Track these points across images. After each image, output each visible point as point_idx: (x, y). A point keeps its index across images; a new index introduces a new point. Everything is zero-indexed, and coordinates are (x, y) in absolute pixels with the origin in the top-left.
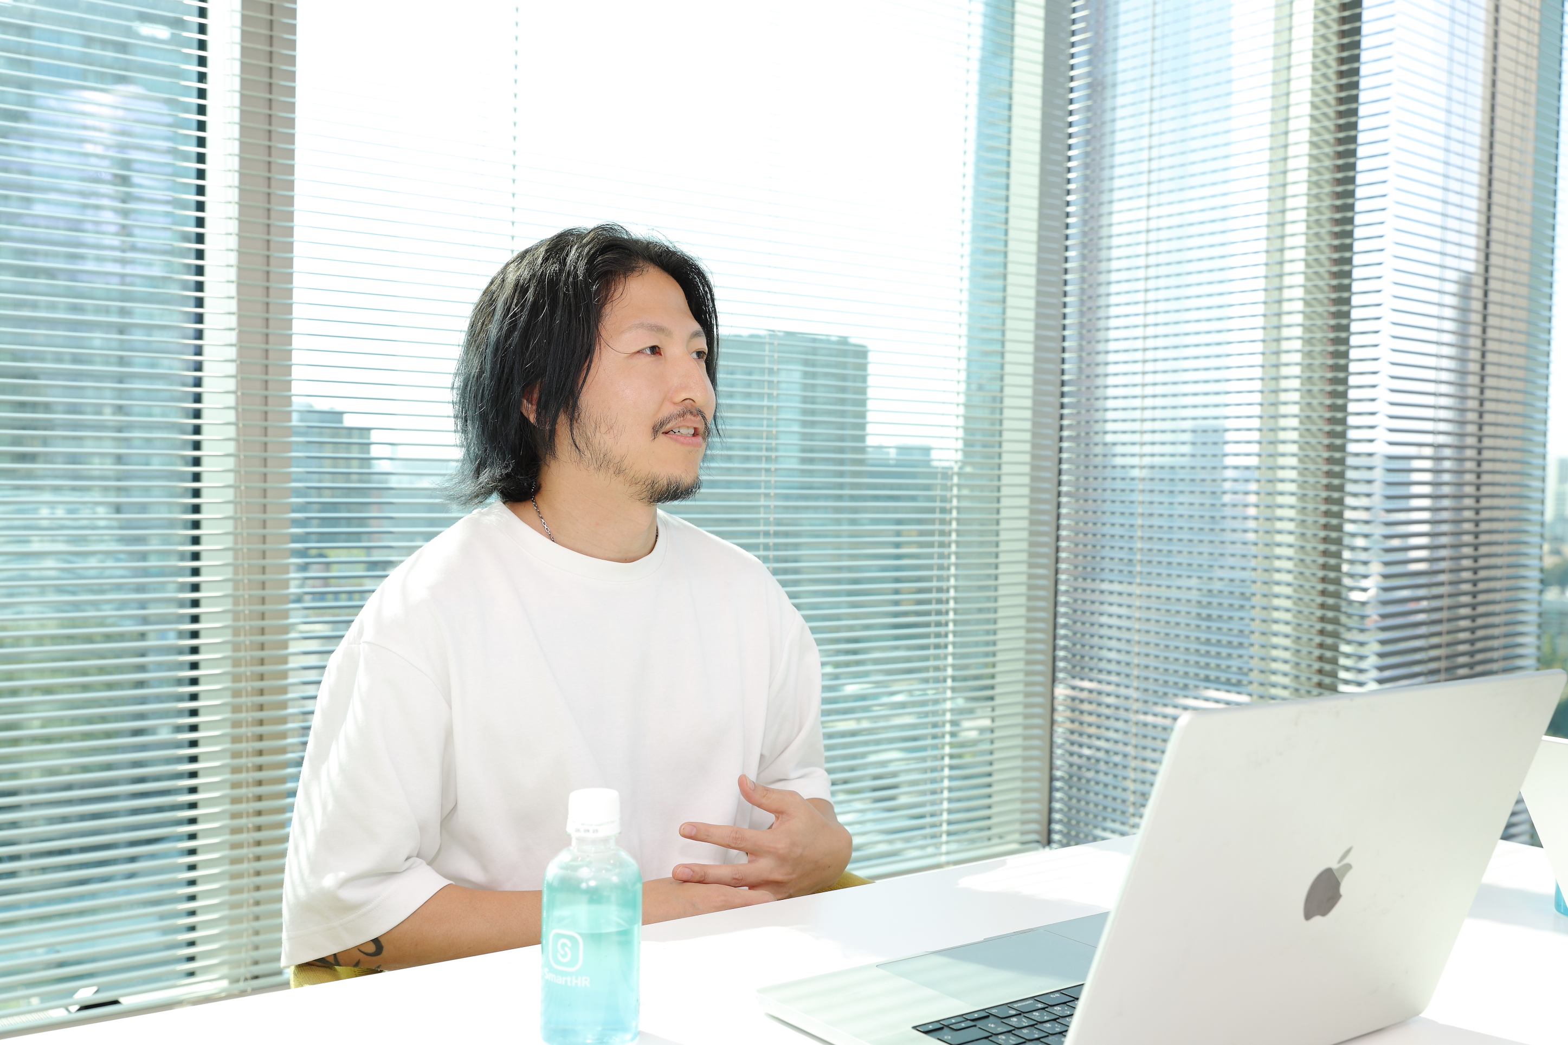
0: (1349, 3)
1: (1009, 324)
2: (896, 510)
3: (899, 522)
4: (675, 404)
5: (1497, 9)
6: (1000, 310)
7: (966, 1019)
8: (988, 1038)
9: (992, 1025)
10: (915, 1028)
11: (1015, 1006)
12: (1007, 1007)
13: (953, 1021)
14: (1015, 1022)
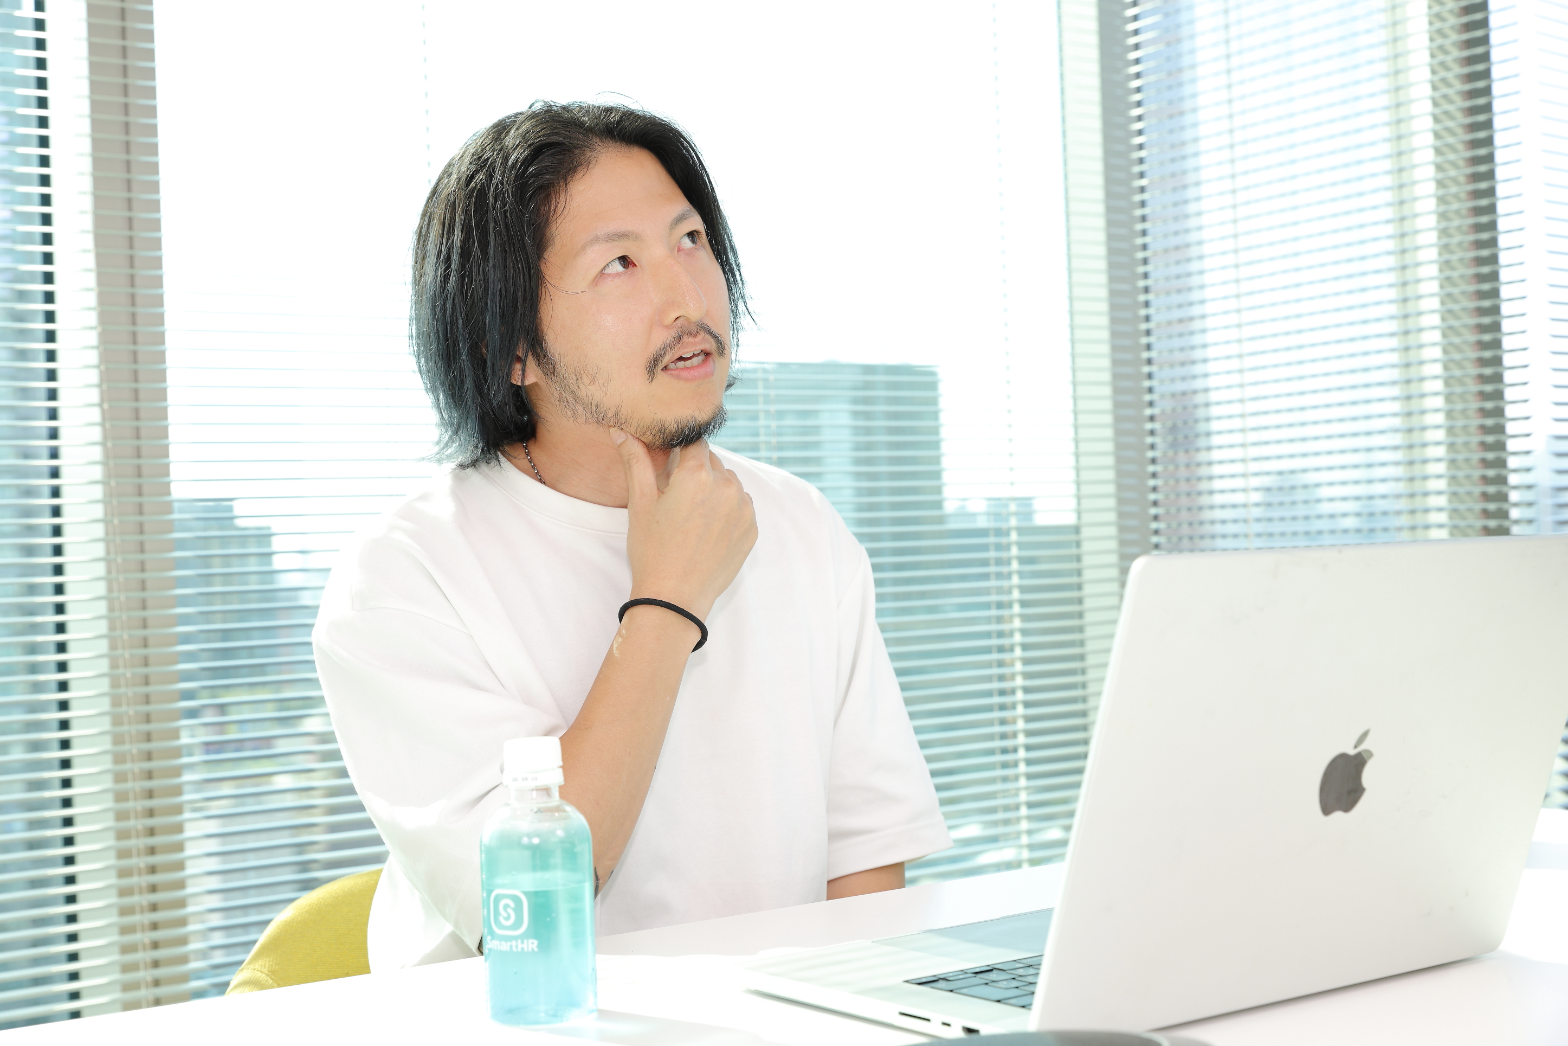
4: (667, 327)
7: (967, 973)
8: (987, 984)
9: (995, 976)
10: (907, 981)
11: (1024, 961)
12: (1014, 963)
13: (951, 974)
14: (1021, 972)
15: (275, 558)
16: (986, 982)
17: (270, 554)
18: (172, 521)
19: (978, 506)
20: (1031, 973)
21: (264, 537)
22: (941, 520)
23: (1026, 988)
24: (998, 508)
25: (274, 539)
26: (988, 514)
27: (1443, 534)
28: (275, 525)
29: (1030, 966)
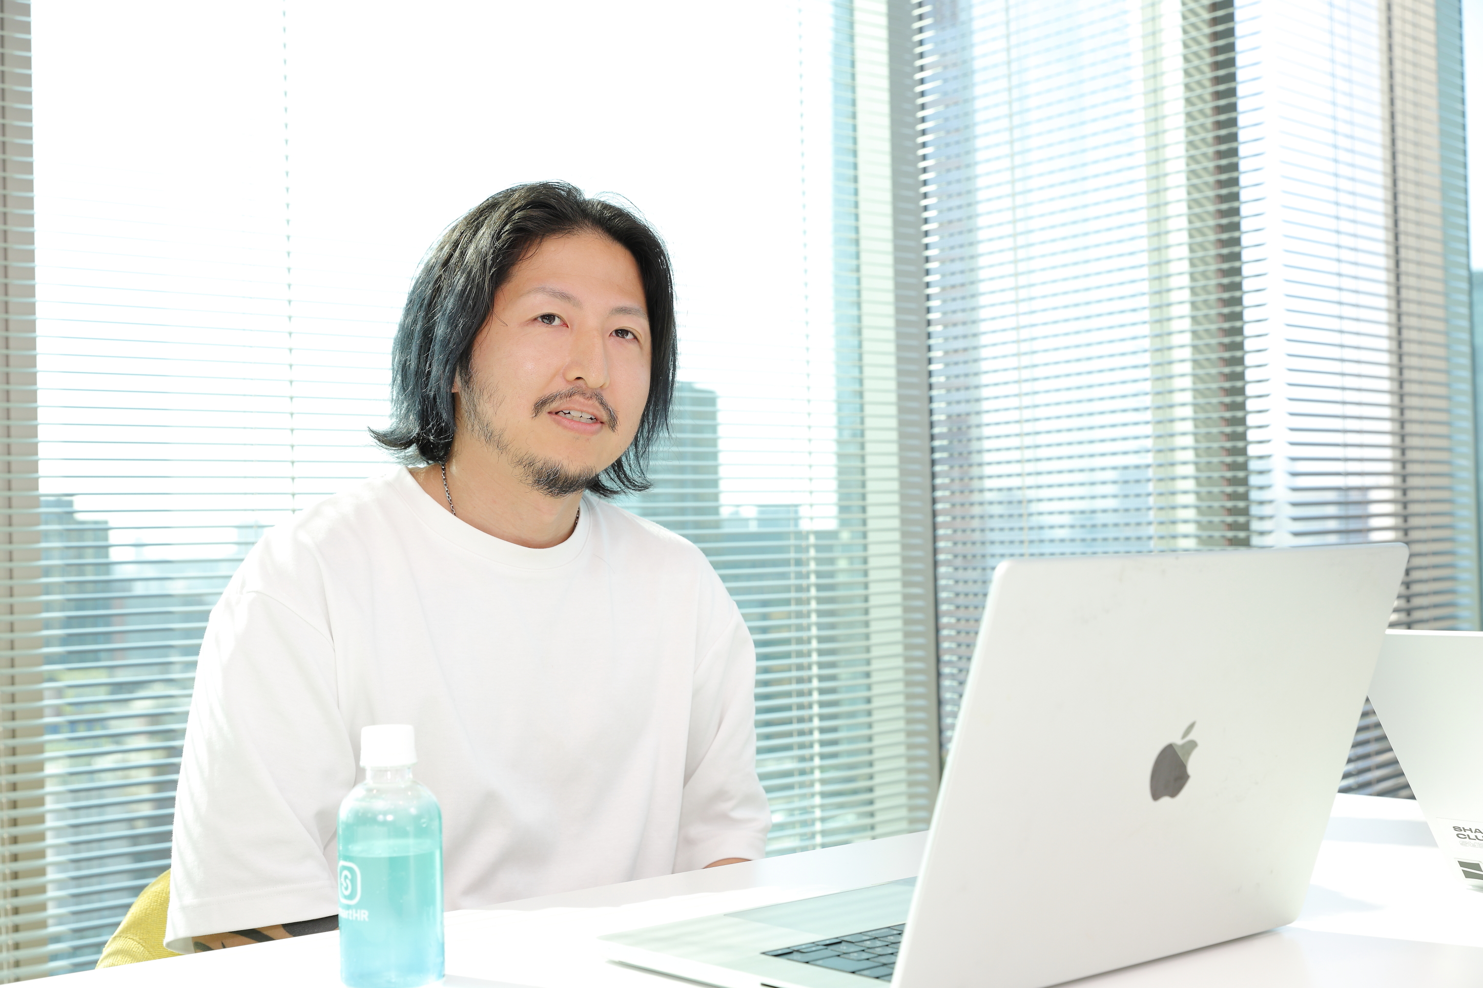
0: (1220, 3)
1: (867, 359)
2: (761, 590)
3: (765, 603)
5: (1389, 7)
6: (856, 343)
7: (818, 945)
8: (839, 956)
9: (845, 948)
10: (764, 953)
11: (870, 934)
12: (860, 935)
13: (804, 947)
14: (868, 944)
15: (112, 551)
16: (838, 953)
17: (107, 547)
18: (39, 514)
19: (750, 512)
20: (878, 945)
21: (102, 530)
22: (717, 525)
23: (876, 959)
24: (768, 514)
25: (111, 533)
26: (759, 520)
27: (1191, 543)
28: (113, 520)
29: (876, 938)
